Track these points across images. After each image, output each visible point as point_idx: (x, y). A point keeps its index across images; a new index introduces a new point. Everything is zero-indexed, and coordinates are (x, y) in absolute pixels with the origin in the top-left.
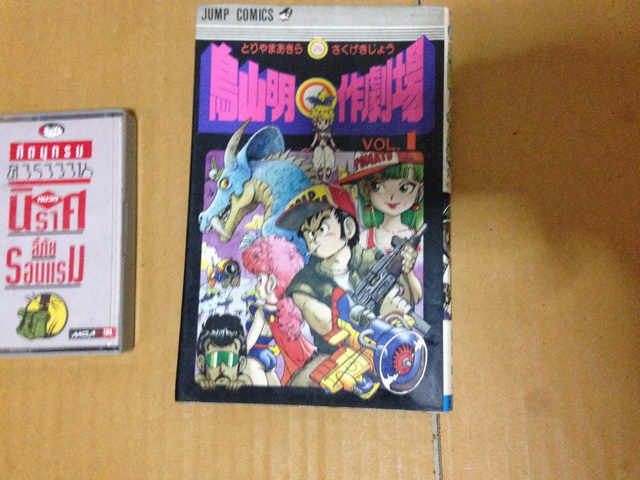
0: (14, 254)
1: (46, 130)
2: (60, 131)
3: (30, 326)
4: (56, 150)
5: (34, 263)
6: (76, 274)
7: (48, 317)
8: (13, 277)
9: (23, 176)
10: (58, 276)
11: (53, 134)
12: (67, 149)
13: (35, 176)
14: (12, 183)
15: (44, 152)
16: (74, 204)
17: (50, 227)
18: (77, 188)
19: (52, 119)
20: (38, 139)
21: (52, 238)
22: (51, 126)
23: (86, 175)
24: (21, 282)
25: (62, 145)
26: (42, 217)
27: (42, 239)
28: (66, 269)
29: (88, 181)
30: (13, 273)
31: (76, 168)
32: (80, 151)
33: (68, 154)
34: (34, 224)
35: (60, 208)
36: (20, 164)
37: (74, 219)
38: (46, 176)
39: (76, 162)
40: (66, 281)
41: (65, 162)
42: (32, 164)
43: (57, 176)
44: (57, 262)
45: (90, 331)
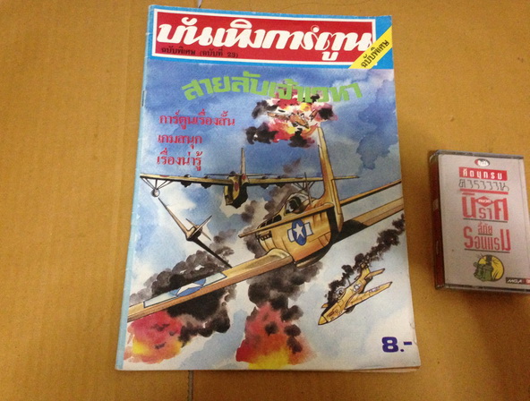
0: (468, 230)
1: (479, 162)
2: (487, 164)
3: (482, 273)
4: (486, 174)
5: (480, 236)
6: (506, 246)
7: (492, 269)
8: (469, 244)
9: (468, 186)
10: (494, 245)
11: (483, 165)
12: (492, 174)
13: (475, 187)
14: (461, 190)
15: (479, 174)
16: (500, 205)
17: (488, 218)
18: (501, 197)
19: (482, 156)
20: (475, 166)
21: (490, 224)
22: (482, 160)
23: (505, 190)
24: (474, 247)
25: (489, 172)
26: (482, 211)
27: (484, 223)
28: (500, 242)
29: (506, 193)
30: (468, 241)
31: (499, 185)
32: (500, 176)
33: (493, 177)
34: (478, 215)
35: (492, 207)
36: (466, 179)
37: (501, 213)
38: (482, 188)
39: (498, 182)
40: (501, 250)
41: (492, 181)
42: (473, 180)
43: (488, 188)
44: (493, 237)
45: (519, 279)
